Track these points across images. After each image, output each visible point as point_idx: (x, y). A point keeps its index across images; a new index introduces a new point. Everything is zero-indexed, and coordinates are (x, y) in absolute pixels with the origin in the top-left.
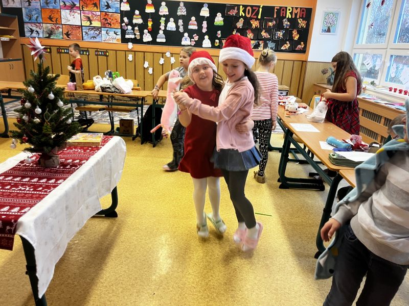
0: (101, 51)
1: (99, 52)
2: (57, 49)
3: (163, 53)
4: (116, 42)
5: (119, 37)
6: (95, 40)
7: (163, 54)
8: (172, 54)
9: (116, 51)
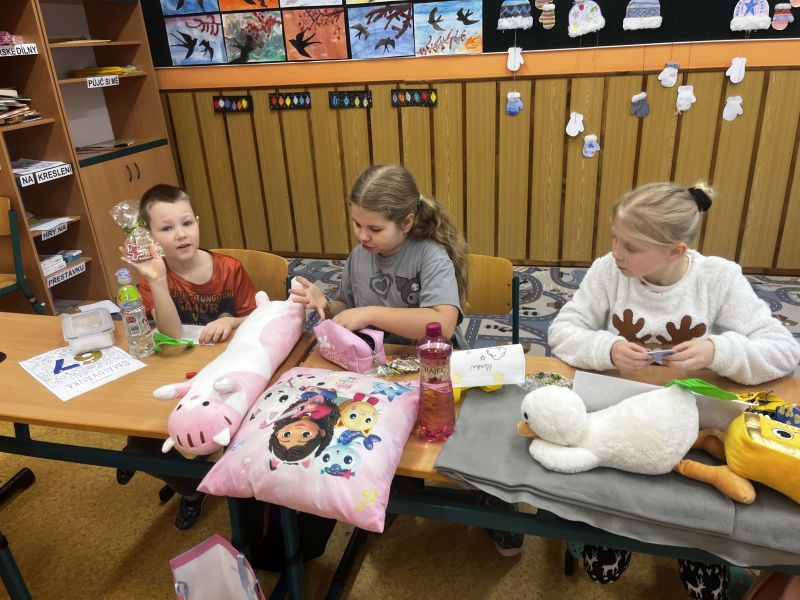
0: (409, 91)
1: (404, 92)
2: (271, 96)
3: (645, 75)
4: (465, 51)
5: (476, 30)
6: (392, 52)
7: (646, 77)
8: (685, 75)
9: (464, 82)
